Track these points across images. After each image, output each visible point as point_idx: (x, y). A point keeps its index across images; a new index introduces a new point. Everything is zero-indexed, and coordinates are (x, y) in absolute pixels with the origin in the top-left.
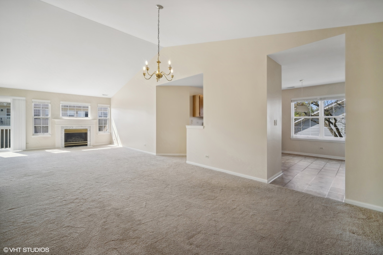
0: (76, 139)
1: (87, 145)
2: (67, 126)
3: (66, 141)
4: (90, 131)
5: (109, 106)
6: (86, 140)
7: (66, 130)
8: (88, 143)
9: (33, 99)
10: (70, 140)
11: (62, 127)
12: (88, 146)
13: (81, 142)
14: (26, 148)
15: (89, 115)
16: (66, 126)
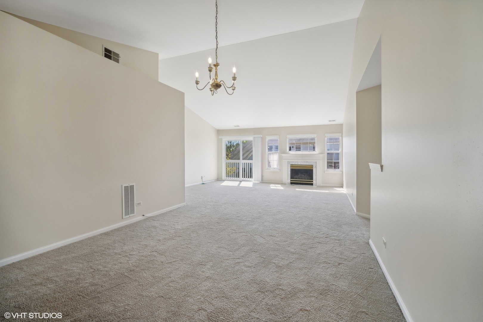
0: (302, 176)
1: (312, 184)
2: (293, 161)
3: (292, 177)
4: (315, 168)
5: (340, 134)
6: (311, 178)
7: (292, 166)
8: (314, 182)
9: (267, 135)
10: (296, 176)
11: (288, 162)
12: (314, 186)
13: (307, 181)
14: (262, 180)
15: (316, 149)
16: (291, 161)
